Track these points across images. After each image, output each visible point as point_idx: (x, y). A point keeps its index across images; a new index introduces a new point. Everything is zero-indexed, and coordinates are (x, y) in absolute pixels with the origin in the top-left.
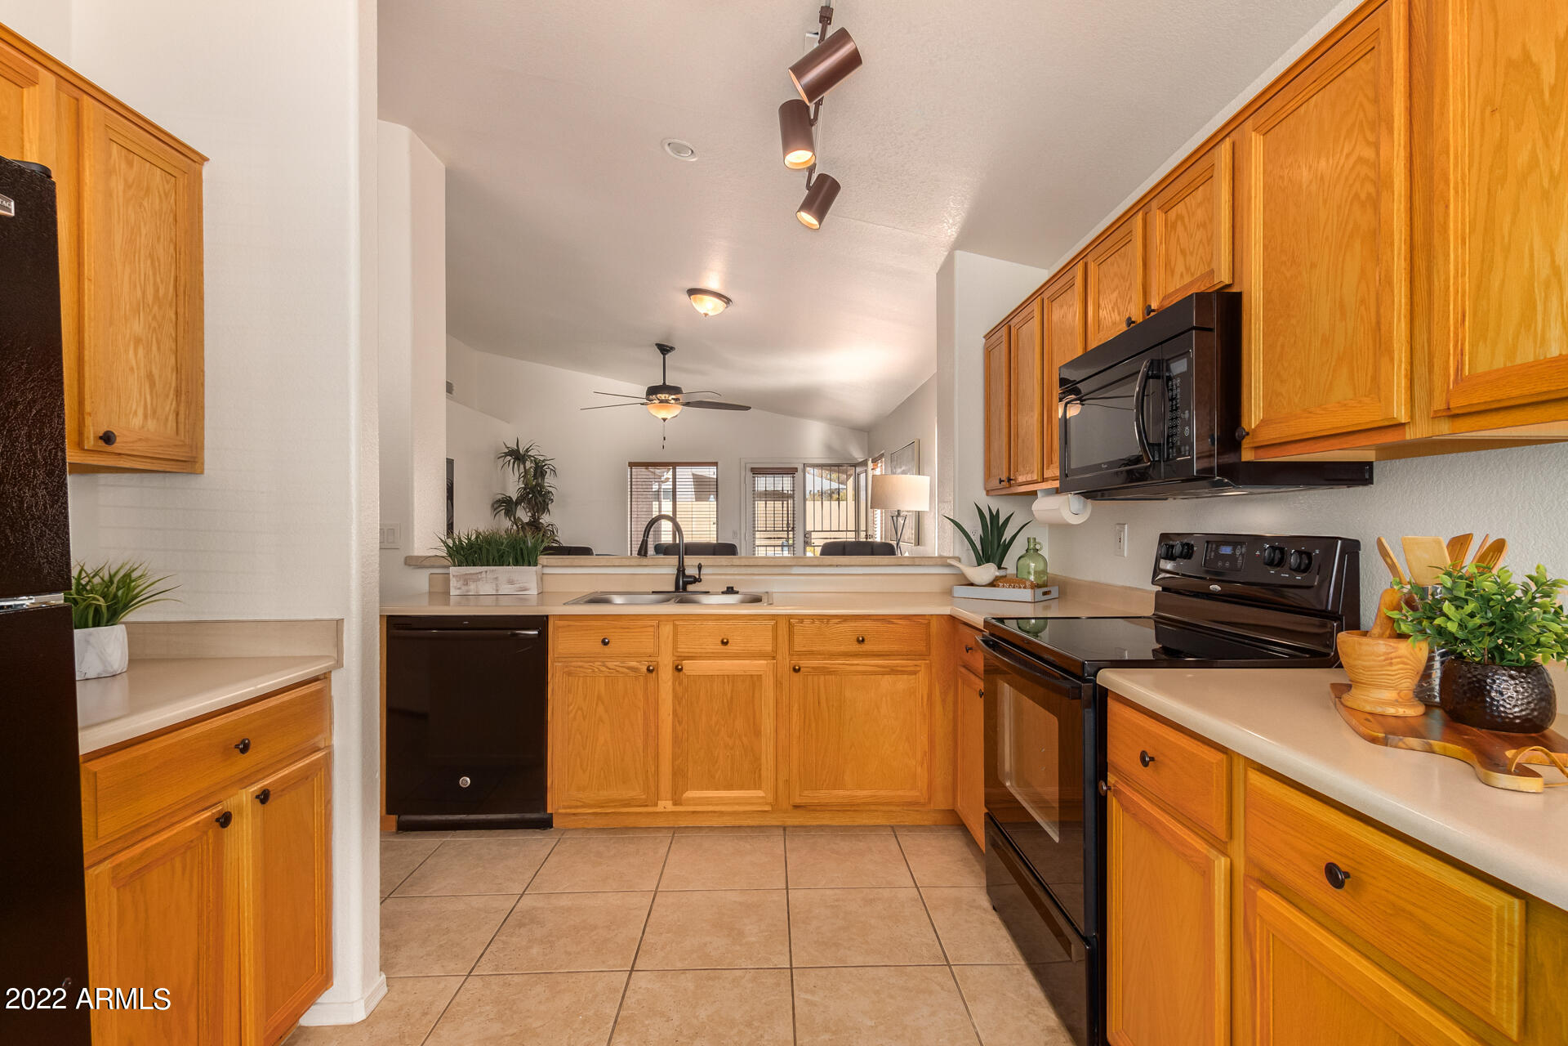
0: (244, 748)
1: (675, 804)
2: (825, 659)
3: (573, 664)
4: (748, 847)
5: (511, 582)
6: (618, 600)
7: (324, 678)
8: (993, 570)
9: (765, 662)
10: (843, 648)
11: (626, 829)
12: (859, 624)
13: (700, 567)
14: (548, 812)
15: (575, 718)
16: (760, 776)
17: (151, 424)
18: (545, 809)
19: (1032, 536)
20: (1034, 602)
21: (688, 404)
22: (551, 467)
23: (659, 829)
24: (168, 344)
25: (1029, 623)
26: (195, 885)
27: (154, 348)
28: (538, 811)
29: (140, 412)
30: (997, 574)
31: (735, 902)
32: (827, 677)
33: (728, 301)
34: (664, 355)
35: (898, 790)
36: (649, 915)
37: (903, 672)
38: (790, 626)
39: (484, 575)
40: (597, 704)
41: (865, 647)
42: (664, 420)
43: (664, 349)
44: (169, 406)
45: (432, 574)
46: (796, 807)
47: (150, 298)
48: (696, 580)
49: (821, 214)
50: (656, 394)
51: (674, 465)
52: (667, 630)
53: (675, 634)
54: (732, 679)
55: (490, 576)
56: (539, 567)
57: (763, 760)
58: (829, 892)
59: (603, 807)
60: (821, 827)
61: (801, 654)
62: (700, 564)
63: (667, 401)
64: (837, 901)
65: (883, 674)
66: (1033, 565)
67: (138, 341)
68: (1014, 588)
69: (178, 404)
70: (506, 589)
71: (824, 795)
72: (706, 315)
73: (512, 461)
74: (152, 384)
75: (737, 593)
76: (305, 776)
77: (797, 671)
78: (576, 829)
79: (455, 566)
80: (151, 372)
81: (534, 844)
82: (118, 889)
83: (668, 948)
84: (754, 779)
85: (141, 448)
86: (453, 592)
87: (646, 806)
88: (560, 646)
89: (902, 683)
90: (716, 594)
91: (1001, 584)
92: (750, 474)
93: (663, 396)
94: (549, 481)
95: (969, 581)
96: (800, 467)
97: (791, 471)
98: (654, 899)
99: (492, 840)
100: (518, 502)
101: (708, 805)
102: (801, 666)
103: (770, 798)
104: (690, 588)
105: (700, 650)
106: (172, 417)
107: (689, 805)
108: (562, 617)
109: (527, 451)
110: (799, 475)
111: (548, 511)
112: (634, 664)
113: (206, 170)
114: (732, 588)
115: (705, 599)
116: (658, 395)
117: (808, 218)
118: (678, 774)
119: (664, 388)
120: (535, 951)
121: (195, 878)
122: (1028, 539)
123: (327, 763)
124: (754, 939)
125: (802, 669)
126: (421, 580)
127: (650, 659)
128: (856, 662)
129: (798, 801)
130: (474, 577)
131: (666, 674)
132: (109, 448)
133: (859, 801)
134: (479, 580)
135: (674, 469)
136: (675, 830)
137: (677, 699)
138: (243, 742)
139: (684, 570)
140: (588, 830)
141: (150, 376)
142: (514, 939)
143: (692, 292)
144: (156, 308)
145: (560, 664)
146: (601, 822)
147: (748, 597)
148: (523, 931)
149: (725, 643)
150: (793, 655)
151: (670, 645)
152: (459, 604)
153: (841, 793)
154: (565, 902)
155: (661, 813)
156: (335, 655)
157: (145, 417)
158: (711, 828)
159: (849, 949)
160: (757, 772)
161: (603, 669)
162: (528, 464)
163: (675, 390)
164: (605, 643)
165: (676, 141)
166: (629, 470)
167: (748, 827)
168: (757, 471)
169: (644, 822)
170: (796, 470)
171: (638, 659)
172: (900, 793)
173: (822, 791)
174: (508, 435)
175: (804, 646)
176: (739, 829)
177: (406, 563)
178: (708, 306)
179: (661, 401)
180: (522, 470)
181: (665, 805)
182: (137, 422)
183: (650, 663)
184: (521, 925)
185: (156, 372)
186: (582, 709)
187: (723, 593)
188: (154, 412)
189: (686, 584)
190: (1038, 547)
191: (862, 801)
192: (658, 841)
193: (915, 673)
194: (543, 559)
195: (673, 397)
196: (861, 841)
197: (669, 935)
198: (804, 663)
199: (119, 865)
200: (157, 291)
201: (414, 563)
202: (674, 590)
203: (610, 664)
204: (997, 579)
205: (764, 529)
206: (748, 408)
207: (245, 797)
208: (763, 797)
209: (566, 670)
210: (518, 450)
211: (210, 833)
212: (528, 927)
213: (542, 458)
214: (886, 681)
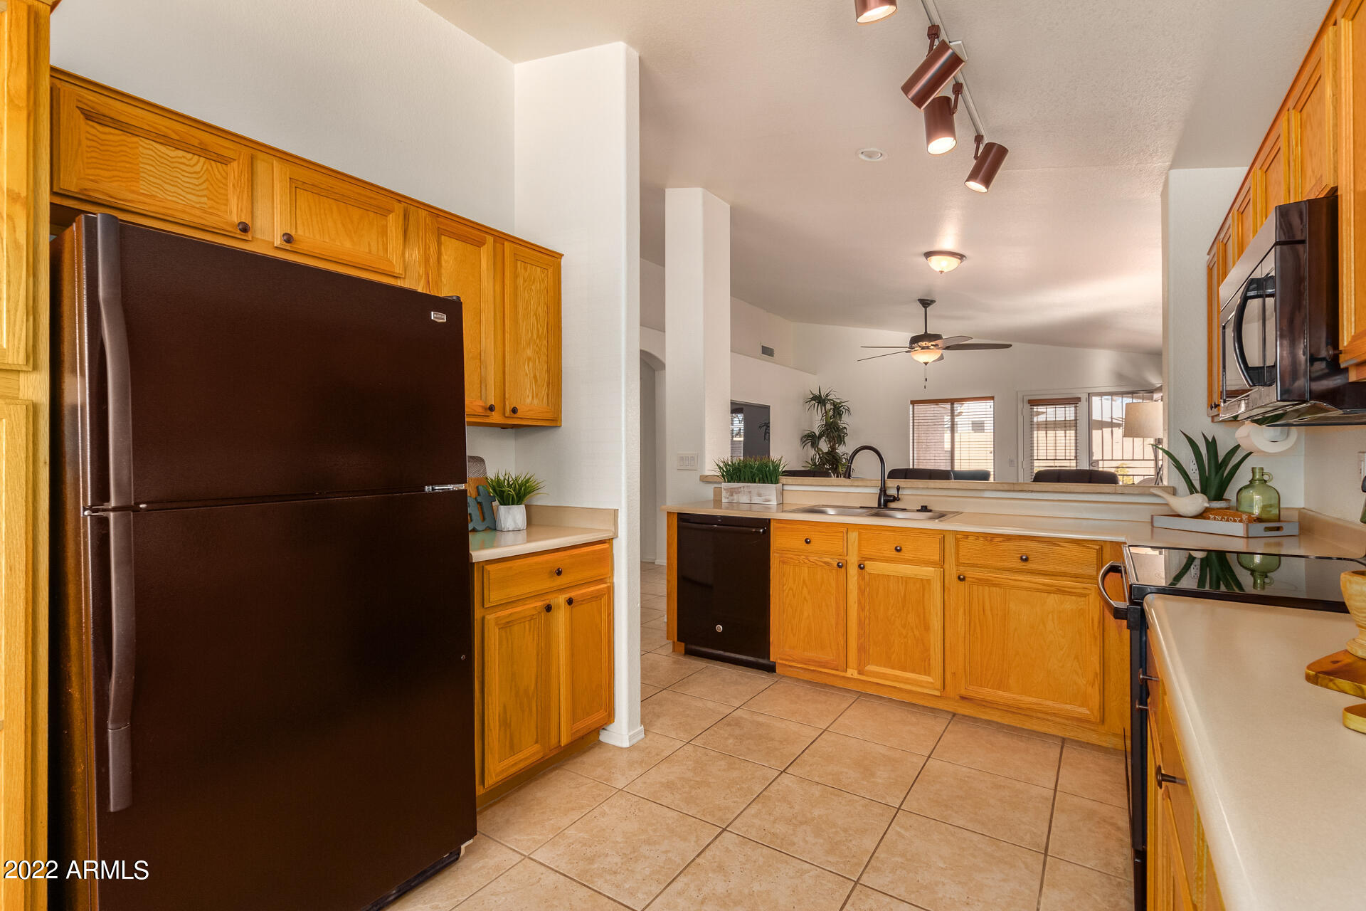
0: (559, 573)
1: (860, 673)
2: (990, 572)
3: (786, 556)
4: (915, 720)
5: (759, 495)
6: (831, 511)
7: (609, 541)
8: (1200, 501)
9: (933, 569)
10: (1007, 565)
11: (826, 685)
12: (1023, 544)
13: (898, 489)
14: (771, 659)
15: (788, 595)
16: (929, 665)
17: (536, 402)
18: (769, 658)
19: (1258, 466)
20: (1248, 537)
21: (948, 348)
22: (846, 408)
23: (849, 691)
24: (544, 358)
25: (1252, 560)
26: (535, 638)
27: (537, 361)
28: (763, 658)
29: (530, 397)
30: (1207, 505)
31: (881, 753)
32: (991, 588)
33: (961, 257)
34: (926, 308)
35: (1067, 703)
36: (812, 743)
37: (1070, 593)
38: (957, 541)
39: (742, 488)
40: (802, 588)
41: (1029, 566)
42: (926, 364)
43: (926, 303)
44: (544, 391)
45: (715, 487)
46: (963, 698)
47: (535, 336)
48: (895, 499)
49: (987, 181)
50: (917, 342)
51: (952, 401)
52: (853, 536)
53: (860, 540)
54: (905, 580)
55: (746, 490)
56: (780, 485)
57: (932, 652)
58: (964, 769)
59: (806, 664)
60: (989, 722)
61: (964, 565)
62: (898, 486)
63: (928, 348)
64: (968, 777)
65: (1049, 593)
66: (1257, 497)
67: (529, 359)
68: (1227, 520)
69: (548, 390)
70: (756, 500)
71: (988, 693)
72: (942, 272)
73: (816, 404)
74: (536, 381)
75: (930, 511)
76: (596, 597)
77: (961, 579)
78: (791, 678)
79: (725, 482)
80: (535, 375)
81: (759, 680)
82: (499, 629)
83: (815, 766)
84: (925, 667)
85: (530, 415)
86: (724, 500)
87: (837, 670)
88: (778, 541)
89: (1070, 604)
90: (912, 511)
91: (1212, 516)
92: (1028, 406)
93: (923, 344)
94: (846, 420)
95: (1173, 511)
96: (1084, 397)
97: (1074, 401)
98: (820, 735)
99: (735, 671)
100: (820, 436)
101: (887, 680)
102: (966, 575)
103: (939, 684)
104: (892, 505)
105: (879, 554)
106: (545, 398)
107: (867, 676)
108: (780, 521)
109: (827, 395)
110: (1083, 405)
111: (844, 442)
112: (828, 560)
113: (563, 261)
114: (926, 507)
115: (899, 515)
116: (919, 344)
117: (976, 186)
118: (862, 649)
119: (927, 337)
120: (731, 741)
121: (536, 635)
122: (1253, 468)
123: (610, 591)
124: (880, 781)
125: (966, 579)
126: (709, 491)
127: (841, 557)
128: (1021, 578)
129: (963, 692)
130: (736, 490)
131: (853, 570)
132: (515, 416)
133: (1024, 706)
134: (739, 492)
135: (952, 404)
136: (861, 694)
137: (861, 591)
138: (558, 570)
139: (885, 491)
140: (798, 680)
141: (535, 377)
142: (722, 732)
143: (928, 254)
144: (538, 341)
145: (778, 555)
146: (808, 676)
147: (937, 514)
148: (729, 728)
149: (898, 550)
150: (960, 566)
151: (856, 548)
152: (727, 508)
153: (1006, 694)
154: (761, 719)
155: (848, 678)
156: (613, 530)
157: (533, 397)
158: (891, 700)
159: (956, 812)
160: (927, 660)
161: (806, 561)
162: (829, 406)
163: (938, 337)
164: (807, 542)
165: (866, 149)
166: (911, 407)
167: (923, 706)
168: (1034, 403)
169: (840, 684)
170: (1079, 399)
171: (832, 557)
172: (1068, 707)
173: (988, 690)
174: (814, 383)
175: (969, 559)
176: (912, 705)
177: (701, 480)
178: (941, 264)
179: (923, 348)
180: (823, 411)
181: (852, 673)
182: (529, 401)
183: (840, 561)
184: (729, 725)
185: (538, 375)
186: (792, 590)
187: (918, 511)
188: (537, 395)
189: (886, 502)
190: (1266, 477)
191: (1028, 706)
192: (845, 698)
193: (1084, 596)
194: (784, 479)
195: (933, 343)
196: (1022, 741)
197: (820, 759)
198: (971, 573)
199: (498, 617)
200: (538, 331)
201: (705, 479)
202: (877, 506)
203: (811, 559)
204: (1207, 510)
205: (1045, 458)
206: (1009, 346)
207: (561, 599)
208: (932, 683)
209: (782, 559)
210: (820, 396)
211: (542, 614)
212: (733, 727)
213: (838, 401)
214: (1052, 600)
